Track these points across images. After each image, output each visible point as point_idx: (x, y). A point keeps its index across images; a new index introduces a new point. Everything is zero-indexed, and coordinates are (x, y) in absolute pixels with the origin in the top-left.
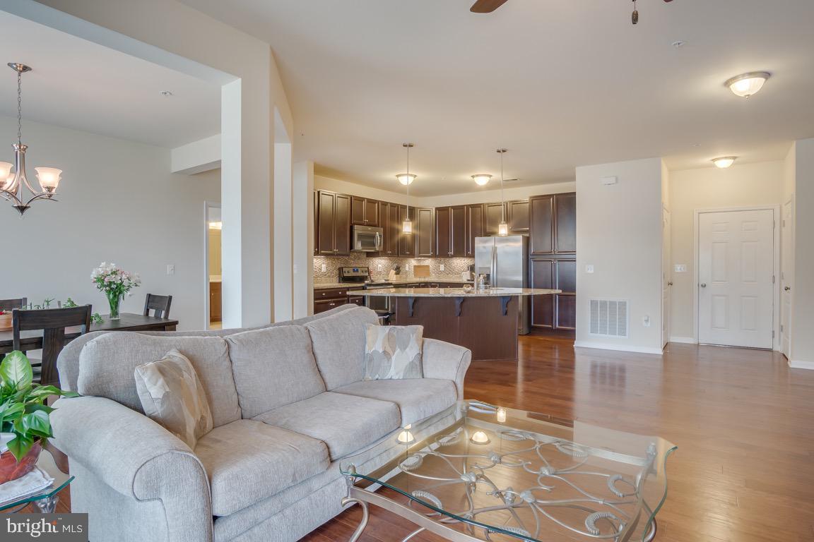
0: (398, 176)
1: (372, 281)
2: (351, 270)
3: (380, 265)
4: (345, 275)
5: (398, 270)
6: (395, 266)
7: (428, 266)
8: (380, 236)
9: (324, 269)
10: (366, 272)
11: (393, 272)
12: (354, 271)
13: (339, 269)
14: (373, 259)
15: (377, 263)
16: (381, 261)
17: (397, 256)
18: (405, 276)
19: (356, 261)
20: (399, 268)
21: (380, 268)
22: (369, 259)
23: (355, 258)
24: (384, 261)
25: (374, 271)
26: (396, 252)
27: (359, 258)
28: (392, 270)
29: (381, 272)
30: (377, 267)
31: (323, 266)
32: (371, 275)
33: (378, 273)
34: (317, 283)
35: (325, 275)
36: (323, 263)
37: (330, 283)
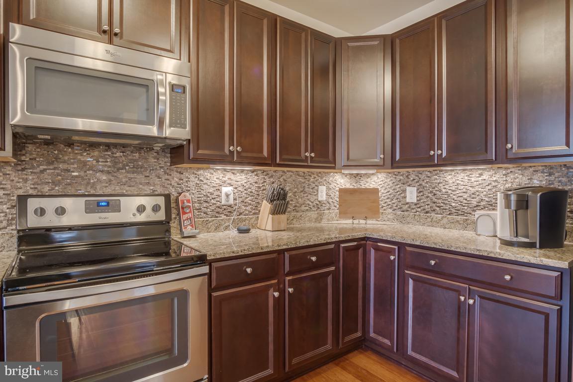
2: (77, 205)
3: (226, 189)
7: (375, 191)
10: (157, 209)
11: (266, 207)
14: (201, 172)
15: (218, 181)
16: (232, 177)
17: (270, 161)
18: (313, 214)
19: (122, 176)
20: (285, 195)
21: (227, 196)
22: (186, 169)
23: (117, 166)
24: (243, 177)
25: (205, 205)
26: (265, 153)
27: (137, 169)
28: (265, 202)
29: (230, 206)
30: (218, 193)
32: (183, 218)
33: (220, 210)
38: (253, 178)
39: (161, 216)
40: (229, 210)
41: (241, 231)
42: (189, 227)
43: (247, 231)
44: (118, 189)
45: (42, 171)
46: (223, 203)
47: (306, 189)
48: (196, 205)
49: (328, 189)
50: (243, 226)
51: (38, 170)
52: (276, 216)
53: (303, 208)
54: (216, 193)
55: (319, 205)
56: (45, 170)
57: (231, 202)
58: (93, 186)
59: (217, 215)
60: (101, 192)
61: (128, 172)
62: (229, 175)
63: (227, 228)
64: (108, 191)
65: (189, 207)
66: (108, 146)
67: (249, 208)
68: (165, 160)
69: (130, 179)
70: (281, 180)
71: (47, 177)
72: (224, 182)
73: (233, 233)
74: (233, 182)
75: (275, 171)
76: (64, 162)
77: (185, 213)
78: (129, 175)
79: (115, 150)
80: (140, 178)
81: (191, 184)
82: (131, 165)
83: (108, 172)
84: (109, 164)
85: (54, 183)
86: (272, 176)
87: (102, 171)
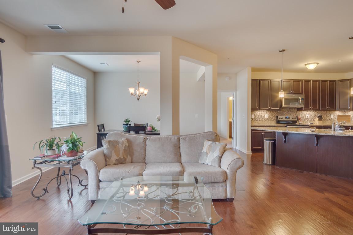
0: (306, 65)
1: (300, 124)
2: (284, 117)
3: (307, 115)
4: (279, 120)
5: (320, 118)
6: (318, 115)
8: (302, 99)
9: (267, 116)
10: (295, 118)
11: (317, 119)
12: (286, 118)
13: (276, 116)
14: (302, 112)
15: (305, 114)
16: (309, 113)
17: (319, 110)
18: (329, 122)
19: (289, 113)
20: (322, 117)
21: (308, 116)
22: (300, 112)
23: (288, 111)
24: (311, 113)
25: (303, 118)
26: (318, 108)
27: (291, 111)
28: (316, 118)
31: (266, 115)
32: (299, 120)
33: (306, 119)
34: (262, 123)
35: (267, 119)
36: (266, 114)
37: (270, 123)
38: (313, 113)
39: (296, 120)
40: (308, 119)
47: (327, 115)
48: (301, 118)
49: (334, 115)
50: (311, 123)
52: (320, 121)
53: (326, 120)
54: (305, 116)
55: (331, 119)
57: (308, 118)
58: (286, 114)
63: (308, 123)
64: (288, 115)
67: (312, 119)
68: (296, 110)
69: (291, 113)
75: (319, 112)
81: (300, 114)
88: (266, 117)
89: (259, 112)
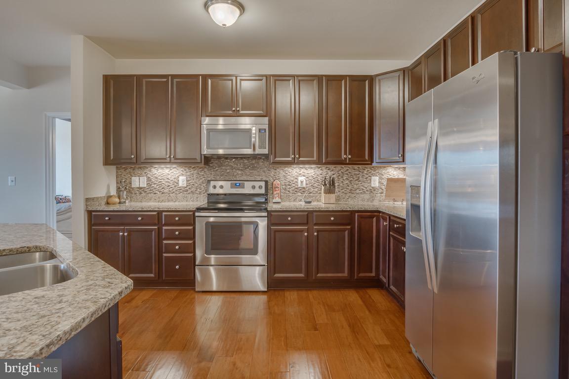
2: (228, 185)
4: (212, 192)
8: (262, 131)
9: (182, 181)
10: (260, 187)
12: (233, 186)
13: (208, 183)
14: (287, 169)
15: (296, 174)
16: (305, 171)
17: (320, 162)
18: (367, 196)
19: (247, 171)
21: (302, 182)
22: (278, 168)
23: (245, 167)
24: (312, 171)
25: (289, 187)
27: (254, 168)
29: (304, 188)
30: (297, 181)
31: (181, 178)
32: (275, 193)
33: (298, 190)
34: (169, 201)
35: (184, 190)
36: (183, 175)
37: (193, 201)
38: (319, 172)
39: (263, 191)
40: (303, 190)
41: (306, 202)
42: (277, 198)
43: (310, 202)
44: (245, 178)
45: (217, 170)
46: (299, 186)
47: (361, 179)
48: (283, 187)
49: (381, 178)
50: (308, 200)
51: (215, 170)
52: (328, 195)
53: (358, 191)
54: (295, 180)
55: (372, 190)
56: (218, 170)
57: (304, 185)
58: (235, 177)
59: (296, 193)
60: (238, 179)
61: (250, 170)
62: (303, 170)
63: (300, 200)
64: (242, 179)
65: (278, 187)
66: (242, 158)
67: (316, 190)
69: (251, 173)
70: (340, 172)
71: (217, 172)
72: (300, 174)
73: (303, 203)
74: (306, 174)
75: (335, 167)
76: (224, 166)
77: (276, 191)
78: (252, 171)
79: (244, 160)
80: (255, 172)
81: (281, 175)
82: (251, 166)
83: (241, 170)
84: (242, 166)
85: (221, 176)
86: (333, 170)
87: (239, 170)
88: (181, 184)
89: (162, 168)
